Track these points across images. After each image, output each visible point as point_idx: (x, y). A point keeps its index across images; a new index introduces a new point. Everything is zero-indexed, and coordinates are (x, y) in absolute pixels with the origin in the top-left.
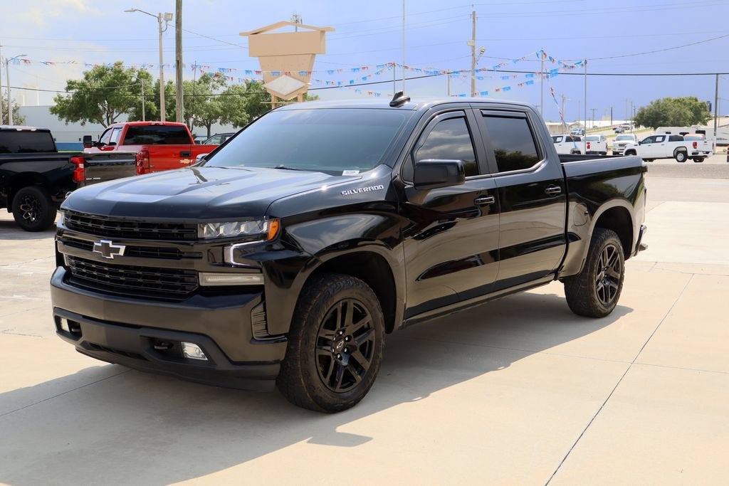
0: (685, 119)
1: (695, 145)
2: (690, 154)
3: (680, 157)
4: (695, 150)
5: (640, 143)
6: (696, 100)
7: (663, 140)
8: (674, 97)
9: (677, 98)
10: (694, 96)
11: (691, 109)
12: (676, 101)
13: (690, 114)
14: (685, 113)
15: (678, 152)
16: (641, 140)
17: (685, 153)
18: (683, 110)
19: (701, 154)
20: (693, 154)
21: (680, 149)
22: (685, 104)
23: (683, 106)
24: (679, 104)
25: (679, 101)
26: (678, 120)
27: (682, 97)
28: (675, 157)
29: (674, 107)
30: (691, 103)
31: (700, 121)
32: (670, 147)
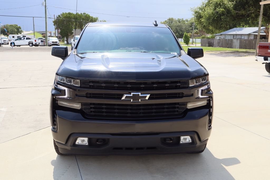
0: (14, 32)
1: (35, 41)
2: (34, 44)
3: (31, 45)
4: (35, 43)
5: (16, 40)
6: (17, 26)
7: (24, 39)
8: (9, 24)
9: (10, 25)
10: (16, 24)
11: (16, 28)
12: (10, 26)
13: (16, 30)
14: (14, 30)
15: (30, 43)
16: (16, 39)
17: (32, 43)
18: (14, 29)
19: (37, 44)
20: (35, 44)
21: (30, 42)
22: (13, 27)
23: (14, 28)
24: (12, 27)
25: (11, 26)
26: (12, 32)
27: (12, 24)
28: (29, 45)
29: (10, 28)
30: (15, 27)
31: (19, 32)
32: (27, 42)
